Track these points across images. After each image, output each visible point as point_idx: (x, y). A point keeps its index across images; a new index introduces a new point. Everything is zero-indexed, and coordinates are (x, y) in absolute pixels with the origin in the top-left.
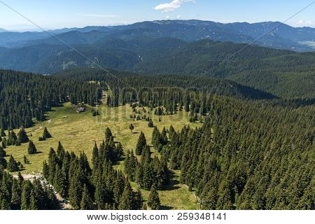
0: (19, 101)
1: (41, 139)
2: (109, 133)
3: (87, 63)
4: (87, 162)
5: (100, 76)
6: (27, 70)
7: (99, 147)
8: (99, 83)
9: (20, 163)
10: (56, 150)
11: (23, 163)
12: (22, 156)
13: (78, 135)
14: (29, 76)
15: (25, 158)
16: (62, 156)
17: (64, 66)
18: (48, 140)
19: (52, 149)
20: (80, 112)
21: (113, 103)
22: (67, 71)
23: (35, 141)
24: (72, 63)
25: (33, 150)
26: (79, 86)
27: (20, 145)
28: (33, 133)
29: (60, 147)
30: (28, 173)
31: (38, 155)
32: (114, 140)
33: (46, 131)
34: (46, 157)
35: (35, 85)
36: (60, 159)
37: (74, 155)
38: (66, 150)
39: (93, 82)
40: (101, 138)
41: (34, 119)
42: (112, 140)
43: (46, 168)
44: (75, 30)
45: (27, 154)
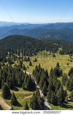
0: (30, 47)
1: (34, 62)
2: (58, 65)
3: (55, 36)
4: (48, 73)
5: (59, 42)
6: (33, 37)
7: (53, 69)
8: (58, 45)
9: (26, 68)
10: (38, 66)
11: (27, 68)
12: (27, 65)
13: (46, 63)
14: (34, 39)
15: (28, 66)
16: (40, 69)
17: (46, 37)
18: (36, 62)
19: (37, 66)
20: (49, 54)
21: (62, 53)
22: (47, 39)
23: (32, 62)
24: (49, 36)
25: (31, 65)
26: (50, 45)
27: (27, 62)
28: (32, 59)
29: (39, 66)
30: (28, 72)
31: (32, 66)
32: (60, 68)
33: (36, 59)
34: (34, 68)
35: (35, 42)
36: (38, 70)
37: (43, 70)
38: (41, 67)
39: (56, 44)
40: (54, 66)
41: (33, 54)
42: (59, 67)
43: (34, 71)
44: (52, 24)
45: (29, 65)
